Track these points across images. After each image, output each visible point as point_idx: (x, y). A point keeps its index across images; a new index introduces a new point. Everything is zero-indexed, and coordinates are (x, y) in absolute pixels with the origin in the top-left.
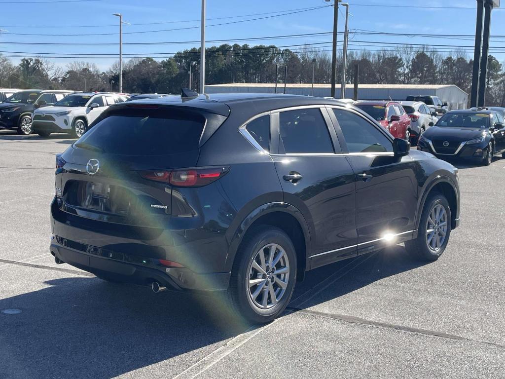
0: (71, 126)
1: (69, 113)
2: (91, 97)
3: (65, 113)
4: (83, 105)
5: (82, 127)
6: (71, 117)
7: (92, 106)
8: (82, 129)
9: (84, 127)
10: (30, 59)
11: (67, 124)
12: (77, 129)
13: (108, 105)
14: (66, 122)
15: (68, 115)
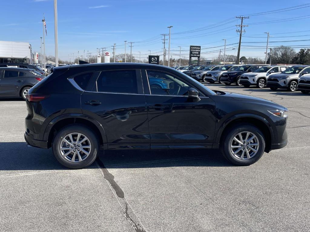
0: (257, 82)
1: (256, 75)
2: (271, 68)
3: (254, 76)
4: (266, 72)
5: (263, 82)
6: (256, 78)
7: (270, 72)
8: (263, 84)
9: (264, 83)
10: (305, 49)
11: (254, 81)
12: (260, 83)
13: (281, 71)
14: (254, 80)
15: (255, 77)
